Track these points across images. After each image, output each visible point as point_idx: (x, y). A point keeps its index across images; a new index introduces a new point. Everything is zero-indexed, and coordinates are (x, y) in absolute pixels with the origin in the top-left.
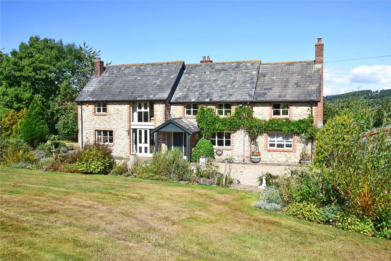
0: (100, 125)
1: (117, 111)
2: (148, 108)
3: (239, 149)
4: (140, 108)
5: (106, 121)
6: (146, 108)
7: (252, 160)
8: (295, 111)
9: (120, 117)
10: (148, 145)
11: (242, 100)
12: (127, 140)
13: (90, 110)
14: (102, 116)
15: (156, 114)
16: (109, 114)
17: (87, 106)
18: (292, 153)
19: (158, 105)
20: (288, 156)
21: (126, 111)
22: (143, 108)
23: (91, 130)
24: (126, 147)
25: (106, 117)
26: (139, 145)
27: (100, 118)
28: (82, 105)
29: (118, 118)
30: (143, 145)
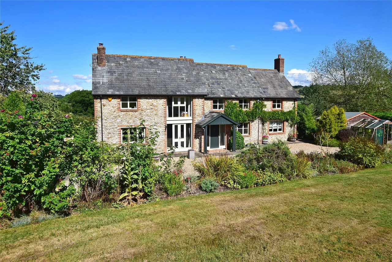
0: (128, 123)
1: (151, 106)
2: (185, 103)
3: (255, 135)
4: (176, 103)
5: (136, 117)
6: (182, 103)
7: (263, 142)
8: (286, 105)
9: (155, 113)
10: (184, 140)
11: (259, 96)
12: (163, 137)
13: (114, 105)
14: (130, 113)
15: (196, 108)
16: (140, 110)
17: (110, 101)
18: (283, 135)
19: (197, 99)
20: (281, 137)
21: (162, 107)
22: (179, 103)
23: (115, 129)
24: (162, 143)
25: (137, 113)
26: (174, 140)
27: (128, 114)
28: (101, 99)
29: (152, 114)
30: (179, 140)
